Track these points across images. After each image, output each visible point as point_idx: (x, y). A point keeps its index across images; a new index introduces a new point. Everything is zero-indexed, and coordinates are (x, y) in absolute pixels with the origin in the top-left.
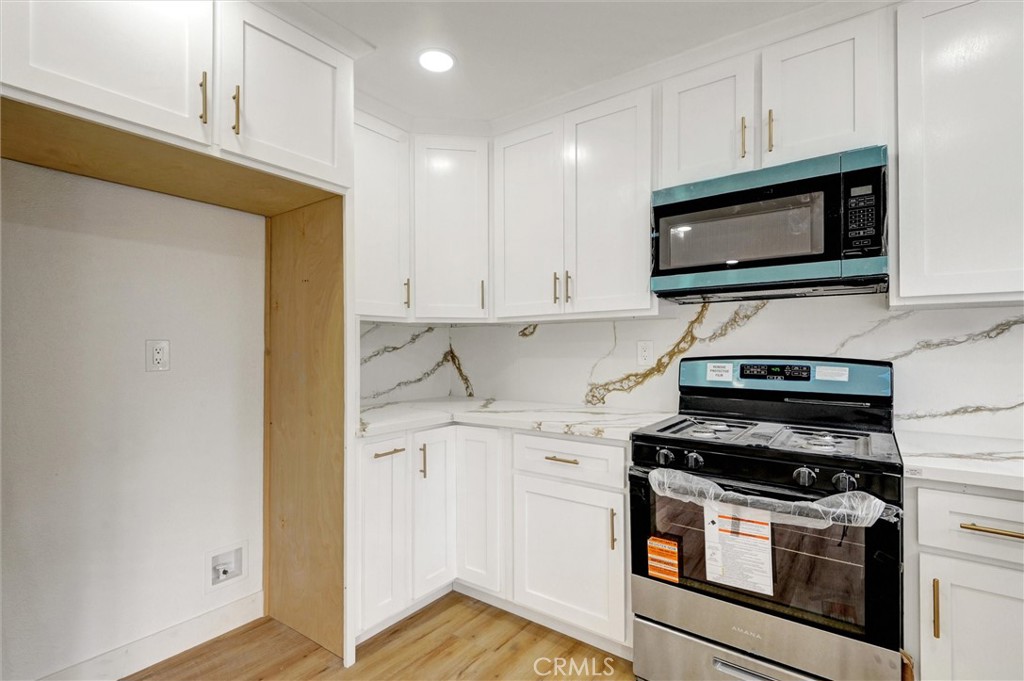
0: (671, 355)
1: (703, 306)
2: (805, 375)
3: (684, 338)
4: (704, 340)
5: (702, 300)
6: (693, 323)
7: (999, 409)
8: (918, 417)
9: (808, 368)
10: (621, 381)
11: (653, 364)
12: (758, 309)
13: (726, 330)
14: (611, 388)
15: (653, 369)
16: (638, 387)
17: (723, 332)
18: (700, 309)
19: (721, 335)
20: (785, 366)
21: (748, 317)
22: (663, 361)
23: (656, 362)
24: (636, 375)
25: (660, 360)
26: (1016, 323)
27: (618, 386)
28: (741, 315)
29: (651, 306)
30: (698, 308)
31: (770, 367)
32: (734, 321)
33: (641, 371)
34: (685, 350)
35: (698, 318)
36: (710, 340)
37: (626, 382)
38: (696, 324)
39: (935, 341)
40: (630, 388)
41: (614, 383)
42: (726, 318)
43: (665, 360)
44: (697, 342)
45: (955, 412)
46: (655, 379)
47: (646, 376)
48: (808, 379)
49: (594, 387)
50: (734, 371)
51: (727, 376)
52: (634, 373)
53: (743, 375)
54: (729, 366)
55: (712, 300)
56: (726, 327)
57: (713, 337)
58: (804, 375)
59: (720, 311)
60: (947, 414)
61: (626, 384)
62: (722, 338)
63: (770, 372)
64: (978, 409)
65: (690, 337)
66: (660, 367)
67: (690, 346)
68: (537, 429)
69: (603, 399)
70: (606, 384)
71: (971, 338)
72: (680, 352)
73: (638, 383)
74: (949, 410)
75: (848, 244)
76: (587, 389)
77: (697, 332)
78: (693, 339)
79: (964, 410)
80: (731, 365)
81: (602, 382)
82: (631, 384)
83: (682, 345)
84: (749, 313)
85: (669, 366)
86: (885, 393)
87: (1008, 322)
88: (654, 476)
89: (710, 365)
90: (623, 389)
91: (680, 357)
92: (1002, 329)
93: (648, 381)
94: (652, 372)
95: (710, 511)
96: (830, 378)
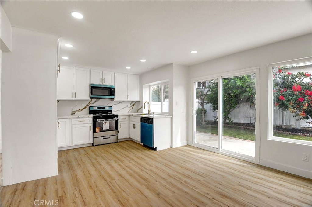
0: (87, 106)
1: (92, 100)
6: (90, 101)
8: (114, 112)
16: (82, 111)
17: (94, 103)
21: (97, 101)
29: (89, 99)
33: (82, 108)
39: (115, 104)
42: (95, 101)
47: (83, 109)
49: (73, 112)
51: (95, 109)
54: (96, 107)
57: (93, 103)
58: (104, 108)
59: (94, 100)
61: (79, 111)
63: (101, 108)
65: (90, 103)
66: (85, 108)
68: (78, 117)
70: (75, 111)
71: (117, 104)
72: (88, 105)
75: (112, 95)
76: (71, 112)
77: (91, 103)
79: (117, 111)
86: (111, 110)
87: (120, 102)
88: (97, 120)
89: (94, 107)
90: (78, 112)
91: (89, 106)
92: (119, 103)
93: (83, 110)
94: (84, 109)
95: (103, 122)
96: (107, 108)
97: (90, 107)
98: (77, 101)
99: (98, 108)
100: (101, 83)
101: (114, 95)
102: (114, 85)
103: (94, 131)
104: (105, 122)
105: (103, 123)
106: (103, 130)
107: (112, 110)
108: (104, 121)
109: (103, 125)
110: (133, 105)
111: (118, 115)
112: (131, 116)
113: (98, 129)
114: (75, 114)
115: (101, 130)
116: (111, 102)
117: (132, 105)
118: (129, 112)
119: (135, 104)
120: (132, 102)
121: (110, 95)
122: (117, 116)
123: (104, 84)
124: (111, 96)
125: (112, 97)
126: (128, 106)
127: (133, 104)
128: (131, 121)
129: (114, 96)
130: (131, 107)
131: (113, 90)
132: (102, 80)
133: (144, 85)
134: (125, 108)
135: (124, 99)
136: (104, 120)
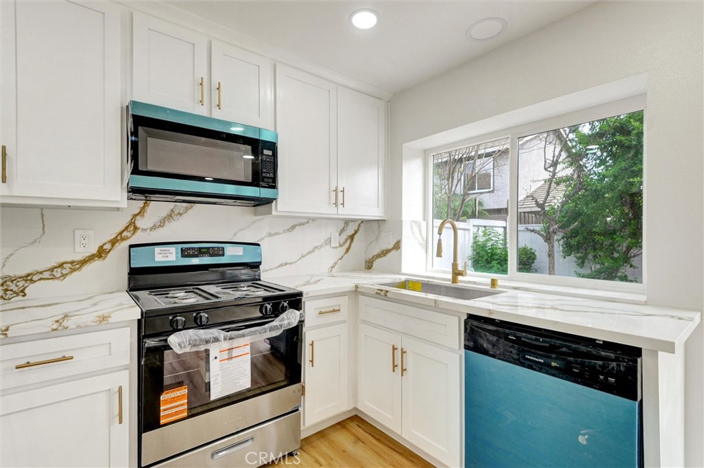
0: (114, 242)
1: (145, 203)
2: (221, 253)
3: (126, 228)
4: (146, 230)
5: (144, 198)
6: (135, 215)
7: (292, 263)
8: (266, 271)
9: (223, 248)
10: (52, 270)
11: (94, 250)
12: (188, 209)
13: (164, 222)
14: (35, 278)
15: (93, 255)
16: (76, 274)
17: (162, 223)
18: (142, 205)
19: (160, 226)
20: (210, 248)
21: (180, 214)
22: (105, 247)
23: (97, 249)
24: (72, 263)
25: (101, 247)
26: (297, 225)
27: (46, 275)
28: (176, 212)
30: (141, 204)
31: (200, 248)
32: (170, 217)
33: (79, 258)
34: (127, 238)
35: (140, 212)
36: (151, 230)
37: (59, 270)
38: (138, 217)
39: (273, 233)
40: (64, 276)
41: (41, 273)
42: (164, 213)
43: (108, 247)
44: (139, 233)
45: (279, 266)
46: (97, 263)
47: (83, 262)
48: (223, 255)
49: (9, 280)
50: (176, 253)
51: (170, 257)
52: (69, 260)
53: (183, 256)
54: (173, 249)
55: (152, 199)
56: (164, 220)
57: (154, 228)
59: (158, 208)
60: (276, 268)
61: (57, 273)
62: (161, 228)
63: (200, 252)
64: (286, 264)
65: (132, 226)
66: (101, 253)
67: (133, 234)
69: (23, 291)
70: (28, 275)
71: (284, 231)
72: (123, 239)
73: (75, 270)
74: (277, 266)
75: (263, 180)
77: (138, 224)
78: (136, 229)
79: (281, 265)
80: (174, 248)
81: (24, 273)
82: (64, 272)
83: (125, 234)
84: (181, 212)
85: (112, 251)
87: (299, 223)
88: (173, 340)
89: (157, 249)
90: (54, 278)
91: (126, 244)
92: (293, 227)
93: (87, 268)
94: (91, 258)
95: (214, 350)
96: (233, 254)
97: (131, 246)
98: (42, 208)
99: (185, 253)
100: (202, 111)
101: (273, 184)
102: (270, 127)
103: (149, 419)
104: (225, 345)
105: (212, 357)
106: (213, 397)
107: (260, 263)
108: (216, 340)
109: (214, 364)
110: (352, 237)
111: (300, 294)
112: (363, 294)
113: (173, 402)
114: (23, 292)
115: (201, 404)
116: (253, 222)
117: (344, 236)
118: (333, 267)
119: (356, 232)
120: (347, 222)
121: (256, 181)
122: (295, 301)
123: (217, 114)
124: (257, 185)
125: (264, 193)
126: (328, 242)
127: (350, 231)
128: (365, 322)
129: (274, 187)
130: (341, 245)
131: (270, 153)
132: (209, 88)
133: (404, 145)
134: (317, 251)
135: (320, 206)
136: (222, 334)
